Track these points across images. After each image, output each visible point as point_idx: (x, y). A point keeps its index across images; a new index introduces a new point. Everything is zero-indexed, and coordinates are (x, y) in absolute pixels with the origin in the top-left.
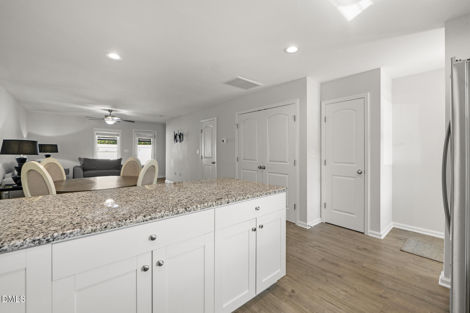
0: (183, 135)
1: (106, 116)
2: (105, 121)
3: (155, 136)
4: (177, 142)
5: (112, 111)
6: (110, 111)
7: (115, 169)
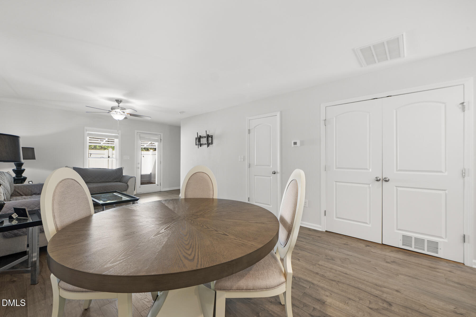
0: (212, 138)
1: (113, 108)
2: (111, 115)
3: (161, 139)
4: (200, 146)
5: (121, 101)
6: (118, 101)
7: (115, 181)
